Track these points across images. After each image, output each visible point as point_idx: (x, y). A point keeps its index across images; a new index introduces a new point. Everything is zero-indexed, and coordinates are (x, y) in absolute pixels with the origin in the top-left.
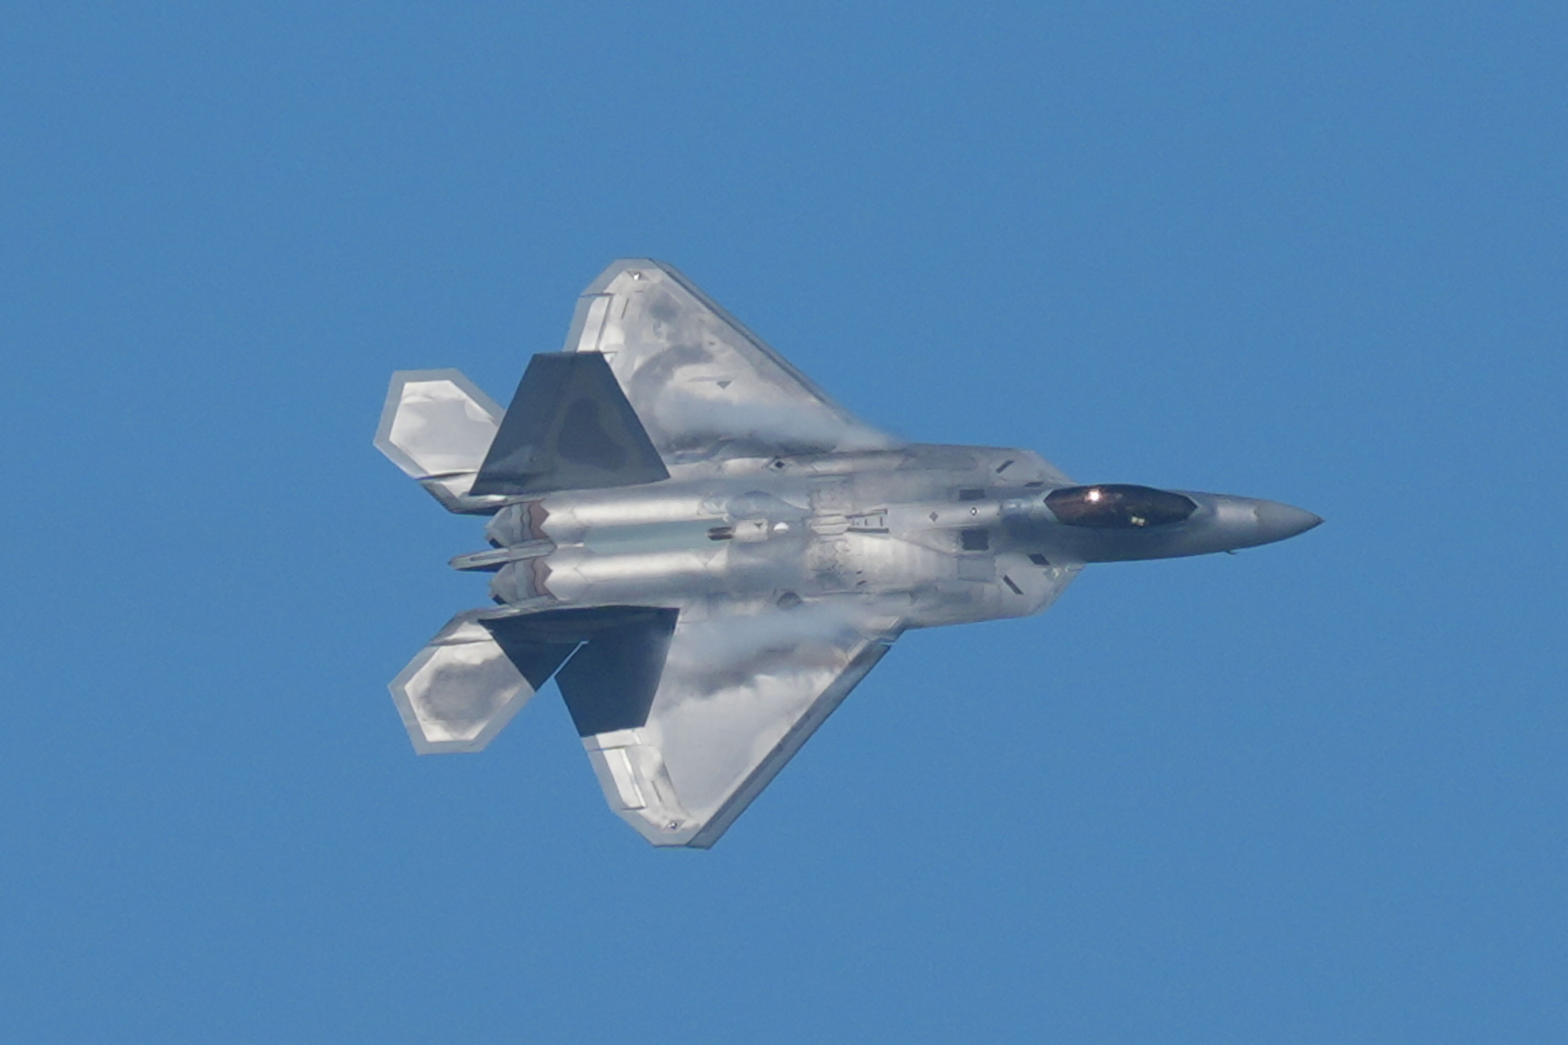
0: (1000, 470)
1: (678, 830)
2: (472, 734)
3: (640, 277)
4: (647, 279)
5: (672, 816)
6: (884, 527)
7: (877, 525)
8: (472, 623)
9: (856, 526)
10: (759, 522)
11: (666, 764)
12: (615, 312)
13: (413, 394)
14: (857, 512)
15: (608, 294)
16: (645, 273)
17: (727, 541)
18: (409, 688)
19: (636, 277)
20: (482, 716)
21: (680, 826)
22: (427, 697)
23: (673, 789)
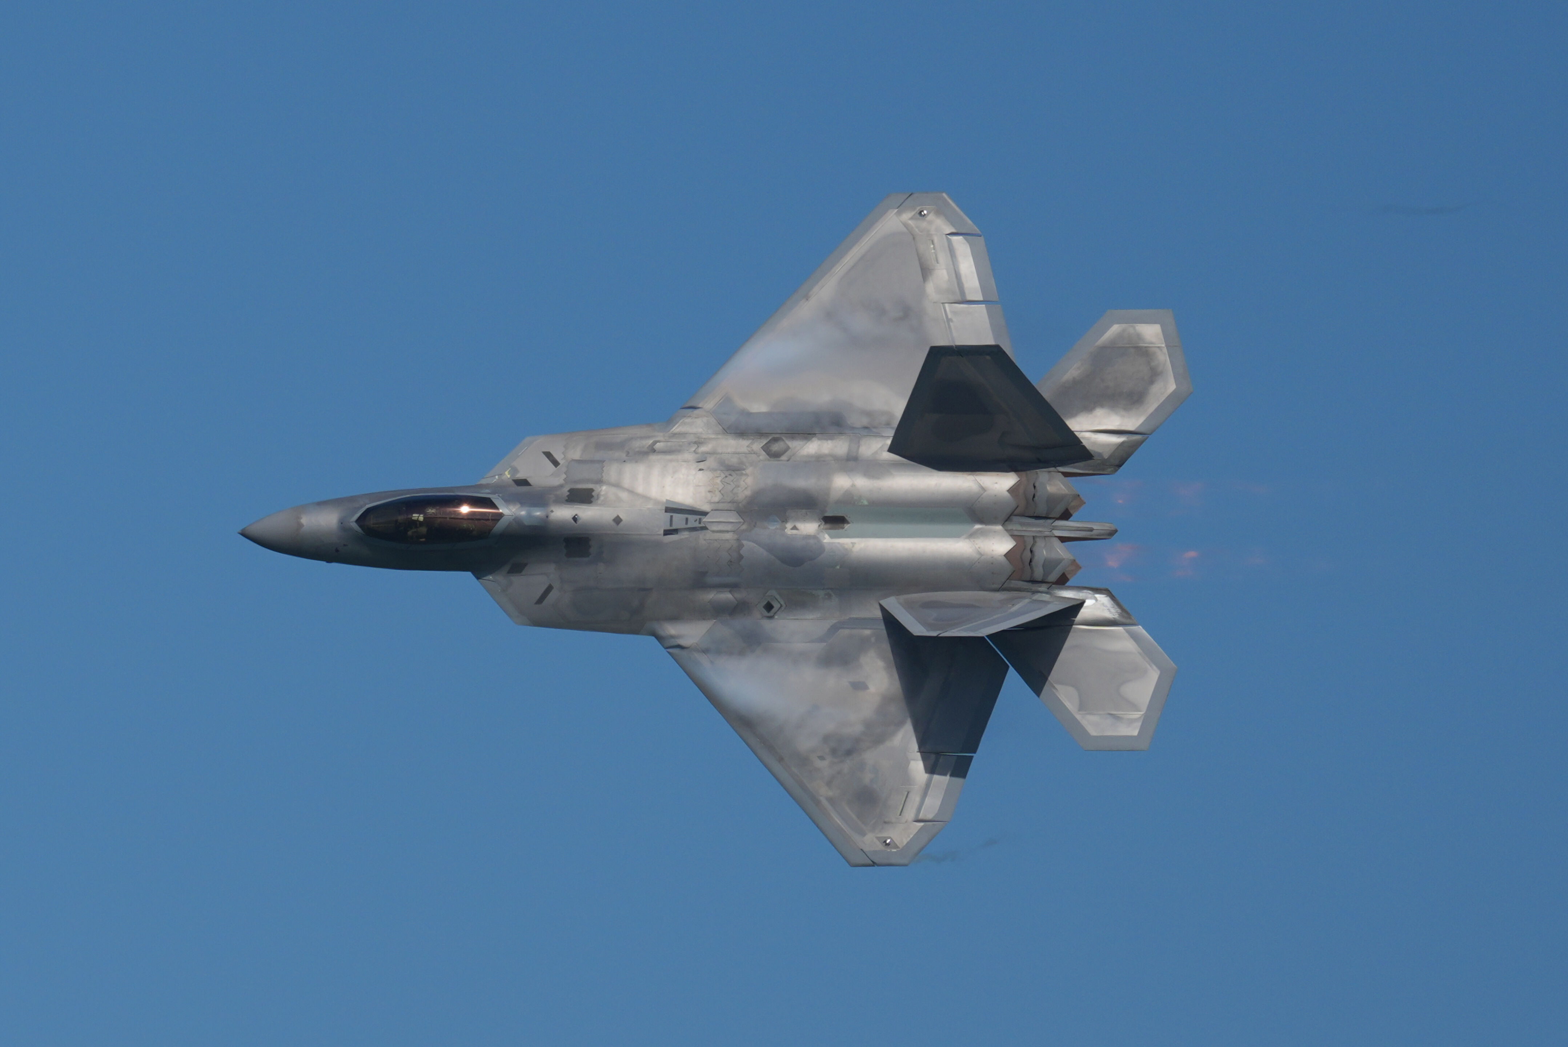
0: (549, 589)
1: (918, 209)
2: (1115, 329)
3: (885, 842)
4: (878, 838)
5: (924, 224)
6: (669, 514)
7: (677, 517)
8: (1100, 454)
9: (698, 517)
10: (795, 532)
11: (921, 278)
12: (915, 798)
13: (1132, 721)
14: (694, 534)
15: (918, 821)
16: (880, 847)
17: (829, 514)
18: (1172, 387)
19: (888, 841)
20: (1103, 348)
21: (916, 213)
22: (1154, 374)
23: (918, 255)
